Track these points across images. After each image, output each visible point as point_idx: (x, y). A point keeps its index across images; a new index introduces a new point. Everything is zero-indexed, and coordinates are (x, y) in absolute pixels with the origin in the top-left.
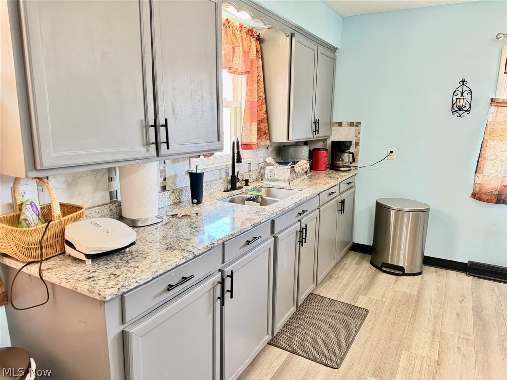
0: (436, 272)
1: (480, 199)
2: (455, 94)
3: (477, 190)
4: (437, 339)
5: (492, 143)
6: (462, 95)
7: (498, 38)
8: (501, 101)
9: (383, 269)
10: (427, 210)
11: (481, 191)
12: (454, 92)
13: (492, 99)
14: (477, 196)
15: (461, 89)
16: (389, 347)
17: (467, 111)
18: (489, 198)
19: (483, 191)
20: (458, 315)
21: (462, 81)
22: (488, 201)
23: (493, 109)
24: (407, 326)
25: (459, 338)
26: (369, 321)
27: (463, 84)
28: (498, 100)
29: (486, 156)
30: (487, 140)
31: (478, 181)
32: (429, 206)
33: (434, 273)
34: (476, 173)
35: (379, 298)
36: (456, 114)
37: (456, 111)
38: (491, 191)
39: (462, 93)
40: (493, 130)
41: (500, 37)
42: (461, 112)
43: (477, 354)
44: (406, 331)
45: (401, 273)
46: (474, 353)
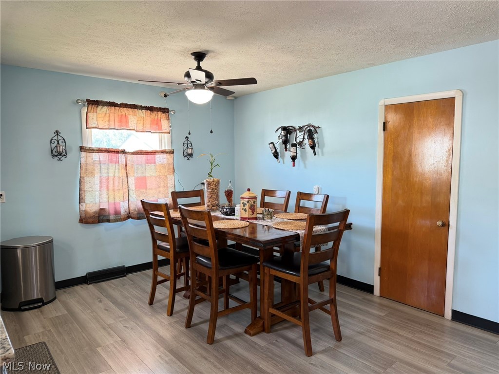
0: (65, 292)
1: (87, 223)
2: (52, 141)
3: (84, 215)
4: (109, 330)
5: (88, 179)
6: (58, 143)
7: (78, 103)
8: (88, 148)
9: (23, 308)
10: (51, 241)
11: (87, 216)
12: (51, 140)
13: (80, 147)
14: (84, 220)
15: (56, 138)
16: (85, 353)
17: (64, 155)
18: (93, 220)
19: (88, 216)
20: (106, 310)
21: (56, 132)
22: (93, 223)
23: (83, 154)
24: (84, 334)
25: (120, 321)
26: (53, 348)
27: (57, 134)
28: (86, 147)
29: (85, 189)
30: (84, 177)
31: (83, 208)
32: (51, 237)
33: (65, 294)
34: (79, 203)
35: (42, 330)
36: (56, 158)
37: (56, 156)
38: (93, 214)
39: (58, 141)
40: (86, 169)
41: (79, 103)
42: (60, 157)
43: (137, 324)
44: (86, 337)
45: (41, 304)
46: (135, 324)
